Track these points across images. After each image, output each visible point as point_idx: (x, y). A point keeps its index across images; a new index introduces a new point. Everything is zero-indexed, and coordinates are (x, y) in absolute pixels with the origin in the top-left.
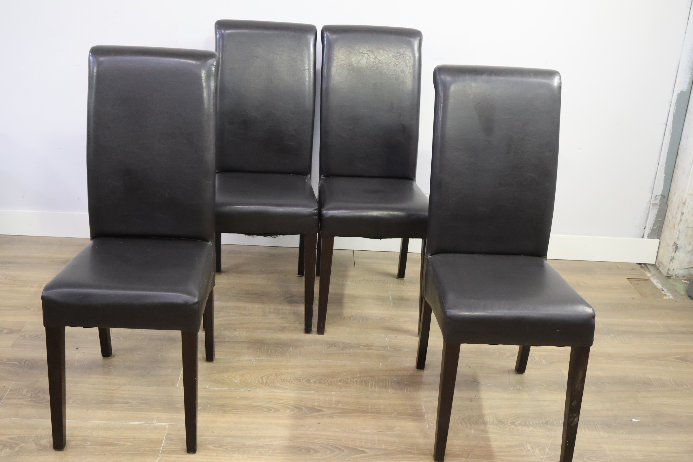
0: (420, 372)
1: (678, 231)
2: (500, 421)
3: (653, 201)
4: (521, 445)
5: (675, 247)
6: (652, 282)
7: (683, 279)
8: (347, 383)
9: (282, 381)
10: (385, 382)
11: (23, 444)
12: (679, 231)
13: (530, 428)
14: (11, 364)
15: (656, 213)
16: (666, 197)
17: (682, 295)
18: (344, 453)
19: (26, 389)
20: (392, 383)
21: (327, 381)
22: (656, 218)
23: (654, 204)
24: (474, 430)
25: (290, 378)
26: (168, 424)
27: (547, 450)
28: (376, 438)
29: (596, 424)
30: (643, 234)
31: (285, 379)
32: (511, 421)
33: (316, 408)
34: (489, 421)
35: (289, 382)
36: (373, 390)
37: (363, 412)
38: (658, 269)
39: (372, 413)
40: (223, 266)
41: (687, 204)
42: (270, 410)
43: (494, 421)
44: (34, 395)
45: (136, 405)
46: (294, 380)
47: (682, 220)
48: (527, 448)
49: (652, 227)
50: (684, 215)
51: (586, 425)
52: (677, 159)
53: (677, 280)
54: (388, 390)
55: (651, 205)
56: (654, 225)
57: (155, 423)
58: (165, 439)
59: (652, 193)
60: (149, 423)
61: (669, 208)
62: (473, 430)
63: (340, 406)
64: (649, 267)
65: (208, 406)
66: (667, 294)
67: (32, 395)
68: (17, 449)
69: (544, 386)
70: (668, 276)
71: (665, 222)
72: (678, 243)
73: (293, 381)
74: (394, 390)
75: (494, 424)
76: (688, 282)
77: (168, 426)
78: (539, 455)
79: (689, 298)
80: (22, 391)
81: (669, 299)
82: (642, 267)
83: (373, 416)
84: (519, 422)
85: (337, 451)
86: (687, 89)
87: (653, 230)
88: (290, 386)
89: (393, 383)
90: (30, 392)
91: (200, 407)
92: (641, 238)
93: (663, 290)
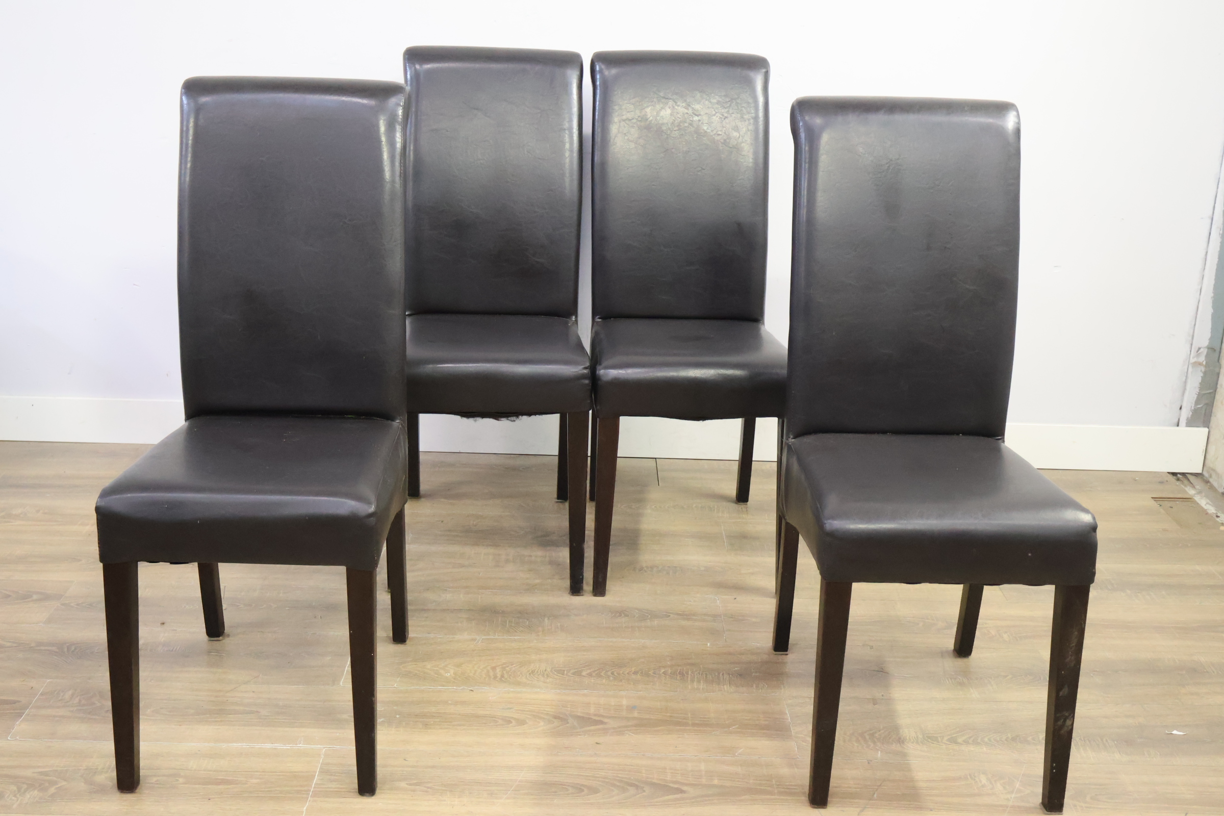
0: (780, 657)
2: (929, 737)
3: (1193, 358)
4: (969, 777)
6: (1198, 504)
8: (648, 675)
9: (530, 674)
10: (717, 674)
11: (64, 783)
13: (985, 749)
14: (45, 650)
15: (1200, 379)
16: (1218, 350)
18: (644, 794)
19: (70, 692)
20: (729, 674)
21: (612, 673)
22: (1201, 389)
23: (1197, 364)
24: (881, 752)
25: (544, 669)
26: (324, 748)
27: (1018, 785)
28: (703, 767)
29: (1107, 741)
30: (1177, 420)
31: (536, 671)
32: (949, 737)
33: (591, 718)
34: (908, 736)
35: (543, 676)
36: (696, 687)
37: (678, 724)
38: (1207, 482)
39: (694, 725)
40: (424, 487)
42: (510, 722)
43: (917, 737)
44: (83, 702)
45: (268, 716)
46: (551, 671)
48: (981, 781)
49: (1193, 406)
51: (1088, 742)
54: (722, 687)
55: (1190, 367)
56: (1197, 402)
57: (300, 745)
58: (319, 772)
59: (1192, 345)
60: (291, 745)
62: (879, 752)
63: (636, 714)
64: (1191, 478)
65: (398, 716)
67: (80, 701)
68: (52, 790)
69: (1008, 677)
71: (1217, 397)
73: (551, 674)
74: (733, 687)
75: (917, 743)
77: (324, 750)
78: (1002, 793)
80: (63, 695)
82: (1178, 479)
83: (696, 730)
84: (964, 738)
85: (632, 790)
87: (1195, 412)
88: (544, 682)
89: (731, 676)
90: (77, 696)
91: (383, 719)
92: (1174, 426)
93: (1218, 517)
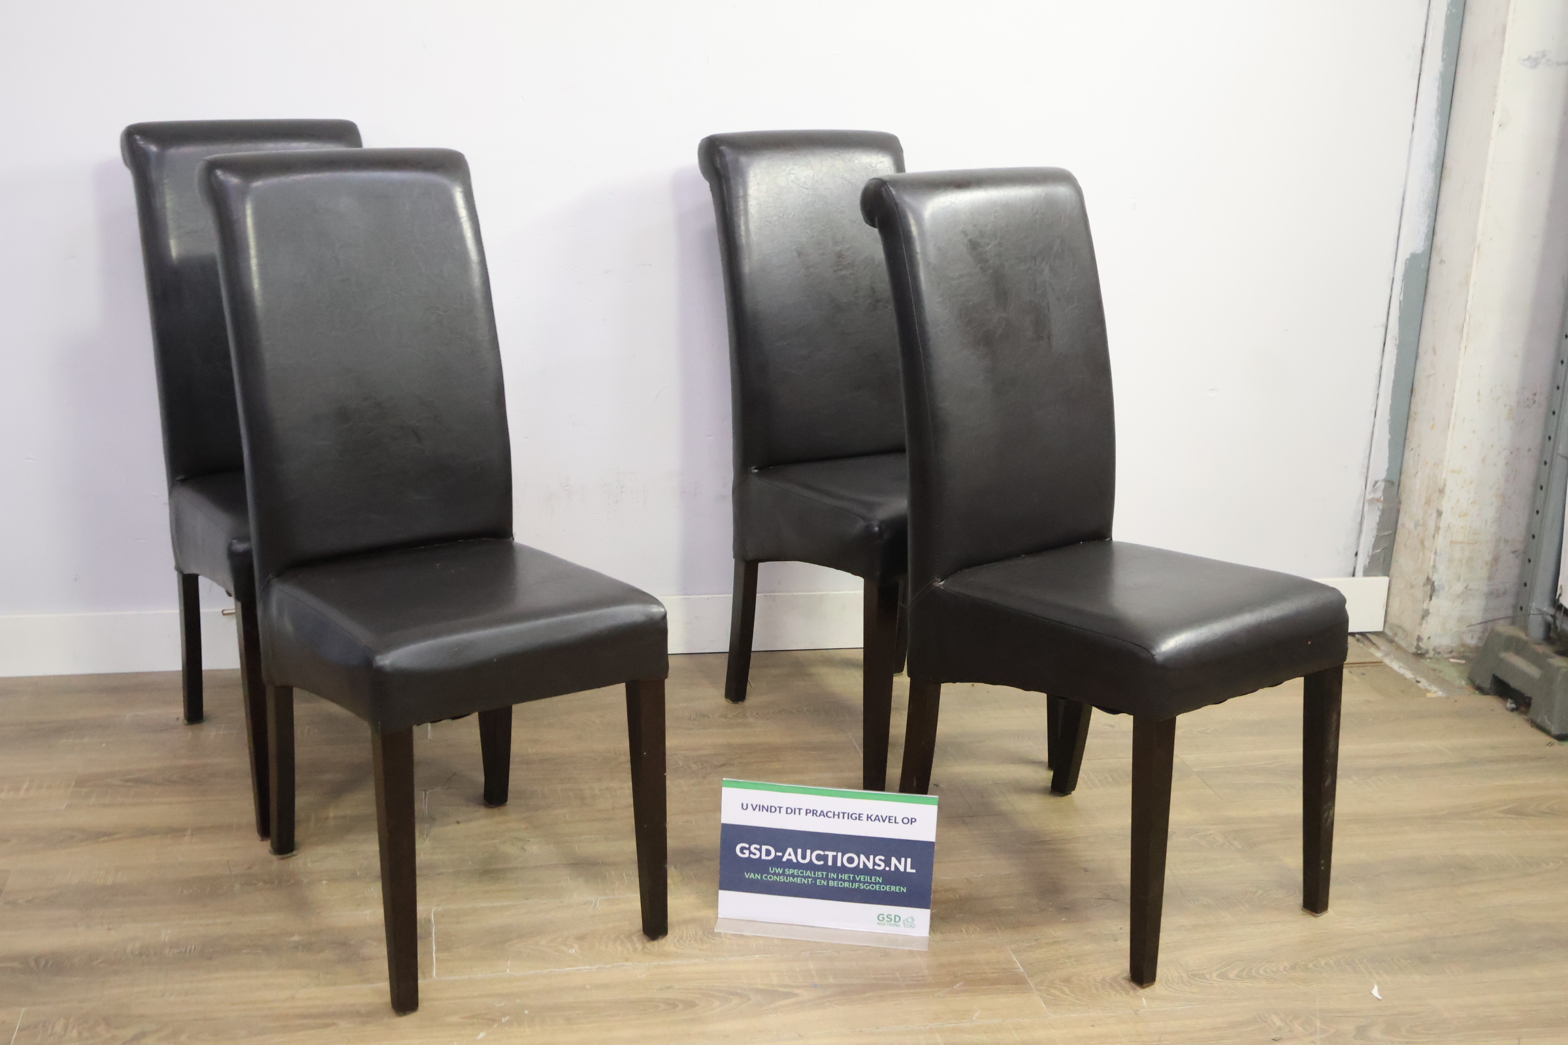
1: (1434, 552)
2: (1192, 975)
3: (1370, 494)
5: (1429, 587)
6: (1391, 668)
7: (1450, 655)
9: (678, 941)
12: (1436, 553)
15: (1377, 519)
16: (1396, 484)
17: (1462, 688)
19: (62, 1022)
22: (1379, 530)
23: (1372, 501)
24: (1146, 998)
25: (694, 933)
30: (1352, 569)
32: (1218, 972)
33: (778, 991)
38: (1391, 641)
39: (909, 987)
41: (1447, 491)
42: (674, 1006)
43: (1181, 976)
44: (85, 1034)
46: (704, 934)
47: (1440, 527)
48: (1274, 1024)
49: (1371, 551)
50: (1444, 516)
52: (1413, 400)
53: (1438, 659)
55: (1366, 504)
56: (1375, 546)
59: (1367, 478)
61: (1403, 507)
62: (1143, 999)
63: (831, 980)
64: (1373, 638)
65: (526, 1012)
66: (1429, 688)
67: (80, 1034)
69: (1258, 893)
70: (1419, 652)
71: (1398, 538)
72: (1435, 578)
75: (1183, 982)
76: (1464, 662)
79: (1477, 692)
80: (53, 1028)
81: (1439, 698)
83: (912, 993)
84: (1235, 972)
86: (1423, 248)
87: (1373, 559)
88: (701, 950)
90: (74, 1028)
91: (507, 1018)
92: (1349, 576)
93: (1418, 682)
